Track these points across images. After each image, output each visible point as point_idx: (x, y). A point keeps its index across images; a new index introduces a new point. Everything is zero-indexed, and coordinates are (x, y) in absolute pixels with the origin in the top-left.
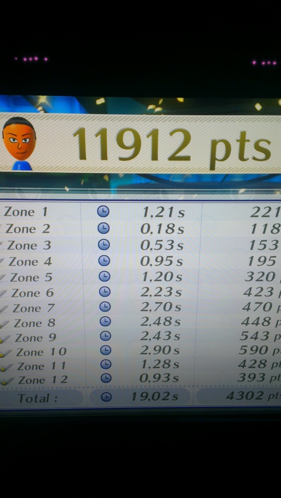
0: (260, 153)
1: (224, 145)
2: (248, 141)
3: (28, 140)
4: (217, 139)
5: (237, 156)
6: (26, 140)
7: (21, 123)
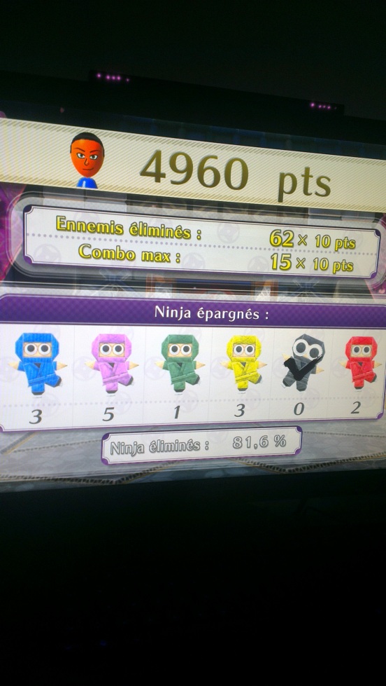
0: (321, 188)
1: (291, 178)
2: (312, 177)
3: (96, 157)
4: (285, 172)
5: (302, 190)
6: (93, 157)
7: (90, 139)
